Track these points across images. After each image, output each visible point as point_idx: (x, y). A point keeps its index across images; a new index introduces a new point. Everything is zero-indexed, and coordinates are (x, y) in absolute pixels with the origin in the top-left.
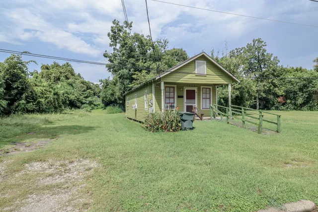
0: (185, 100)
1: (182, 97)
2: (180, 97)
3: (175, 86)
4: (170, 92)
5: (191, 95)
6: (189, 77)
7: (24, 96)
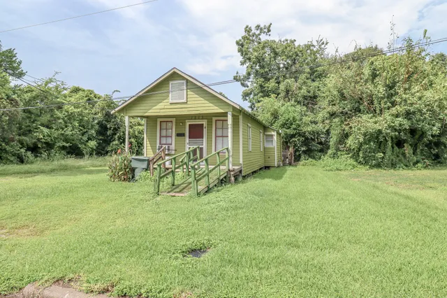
0: (187, 140)
1: (183, 135)
2: (180, 135)
3: (174, 120)
4: (166, 129)
5: (196, 132)
6: (163, 107)
7: (116, 136)
